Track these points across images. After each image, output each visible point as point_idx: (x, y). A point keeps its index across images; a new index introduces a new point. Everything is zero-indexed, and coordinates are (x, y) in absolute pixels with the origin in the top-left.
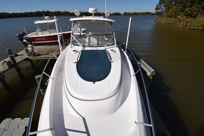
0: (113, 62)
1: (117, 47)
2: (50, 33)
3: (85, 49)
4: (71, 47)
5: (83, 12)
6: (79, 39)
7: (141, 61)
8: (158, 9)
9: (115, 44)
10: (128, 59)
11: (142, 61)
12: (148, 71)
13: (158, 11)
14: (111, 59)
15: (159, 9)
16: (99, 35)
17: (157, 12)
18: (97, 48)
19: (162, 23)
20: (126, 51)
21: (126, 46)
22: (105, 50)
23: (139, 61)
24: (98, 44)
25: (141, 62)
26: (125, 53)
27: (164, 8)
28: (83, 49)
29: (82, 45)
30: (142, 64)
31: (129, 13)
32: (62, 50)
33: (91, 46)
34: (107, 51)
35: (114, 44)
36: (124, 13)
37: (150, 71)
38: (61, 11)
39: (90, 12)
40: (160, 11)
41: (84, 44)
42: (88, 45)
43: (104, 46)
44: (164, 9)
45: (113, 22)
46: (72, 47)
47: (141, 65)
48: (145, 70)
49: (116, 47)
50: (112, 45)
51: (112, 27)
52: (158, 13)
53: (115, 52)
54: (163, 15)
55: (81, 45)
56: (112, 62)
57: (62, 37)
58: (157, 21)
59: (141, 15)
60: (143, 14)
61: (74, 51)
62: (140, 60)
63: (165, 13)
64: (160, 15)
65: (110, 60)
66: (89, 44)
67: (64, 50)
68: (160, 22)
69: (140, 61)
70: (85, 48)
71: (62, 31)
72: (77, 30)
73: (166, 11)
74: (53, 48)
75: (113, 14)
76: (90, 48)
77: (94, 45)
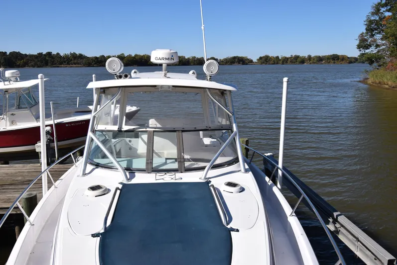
0: (238, 231)
1: (246, 171)
2: (12, 123)
3: (134, 181)
4: (84, 174)
5: (130, 56)
6: (113, 140)
7: (340, 219)
8: (367, 47)
9: (238, 161)
10: (291, 215)
11: (342, 219)
12: (371, 260)
13: (367, 51)
14: (231, 219)
15: (370, 46)
16: (183, 131)
17: (363, 54)
18: (178, 175)
19: (387, 86)
20: (279, 186)
21: (280, 165)
22: (206, 185)
23: (331, 220)
24: (180, 160)
25: (338, 225)
26: (276, 190)
27: (384, 42)
28: (128, 180)
29: (124, 164)
30: (342, 230)
31: (278, 57)
32: (50, 184)
33: (156, 170)
34: (213, 186)
35: (236, 160)
36: (261, 58)
37: (376, 258)
38: (58, 54)
39: (153, 60)
40: (372, 50)
41: (130, 162)
42: (143, 166)
43: (203, 168)
44: (384, 47)
45: (230, 91)
46: (87, 172)
47: (341, 237)
48: (359, 254)
49: (243, 170)
50: (229, 163)
51: (226, 106)
52: (368, 58)
53: (242, 190)
54: (384, 63)
55: (118, 166)
56: (233, 230)
57: (52, 135)
58: (370, 82)
59: (314, 63)
60: (320, 59)
61: (93, 188)
62: (335, 214)
63: (391, 55)
64: (375, 64)
65: (228, 224)
66: (150, 161)
67: (58, 182)
68: (380, 83)
69: (335, 221)
70: (132, 176)
71: (54, 114)
72: (108, 114)
73: (392, 51)
74: (16, 173)
75: (226, 59)
76: (153, 175)
77: (166, 163)
